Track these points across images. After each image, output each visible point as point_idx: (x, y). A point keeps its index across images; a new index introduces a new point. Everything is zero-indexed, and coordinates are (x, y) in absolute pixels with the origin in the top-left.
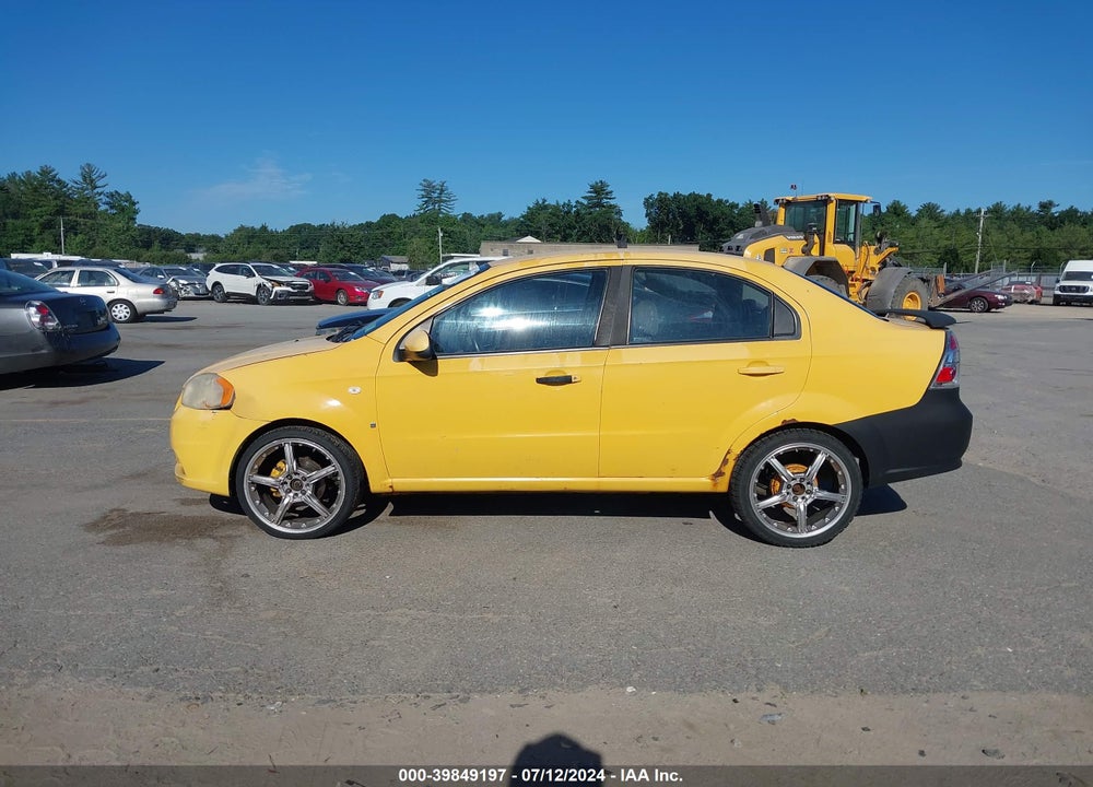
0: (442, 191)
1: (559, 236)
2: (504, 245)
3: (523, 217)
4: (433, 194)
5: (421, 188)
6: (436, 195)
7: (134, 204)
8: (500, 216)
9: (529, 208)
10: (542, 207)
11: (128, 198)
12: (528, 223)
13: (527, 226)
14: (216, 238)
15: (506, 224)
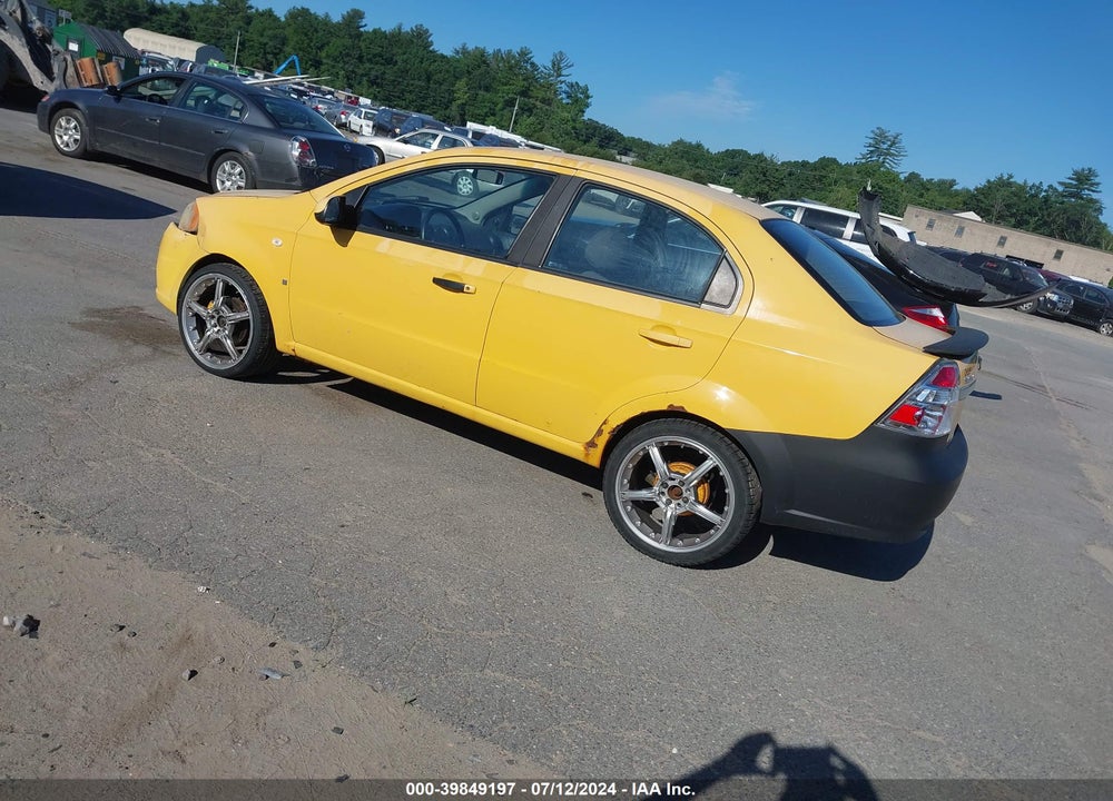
0: (894, 143)
1: (1013, 220)
2: (934, 214)
3: (977, 189)
4: (883, 145)
5: (872, 135)
6: (885, 146)
7: (588, 97)
8: (953, 183)
9: (989, 181)
10: (1003, 183)
11: (585, 91)
12: (981, 197)
13: (978, 201)
14: (649, 146)
15: (957, 193)
